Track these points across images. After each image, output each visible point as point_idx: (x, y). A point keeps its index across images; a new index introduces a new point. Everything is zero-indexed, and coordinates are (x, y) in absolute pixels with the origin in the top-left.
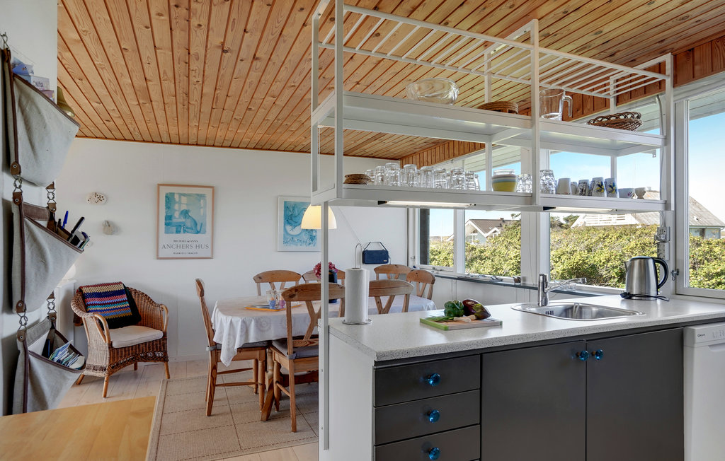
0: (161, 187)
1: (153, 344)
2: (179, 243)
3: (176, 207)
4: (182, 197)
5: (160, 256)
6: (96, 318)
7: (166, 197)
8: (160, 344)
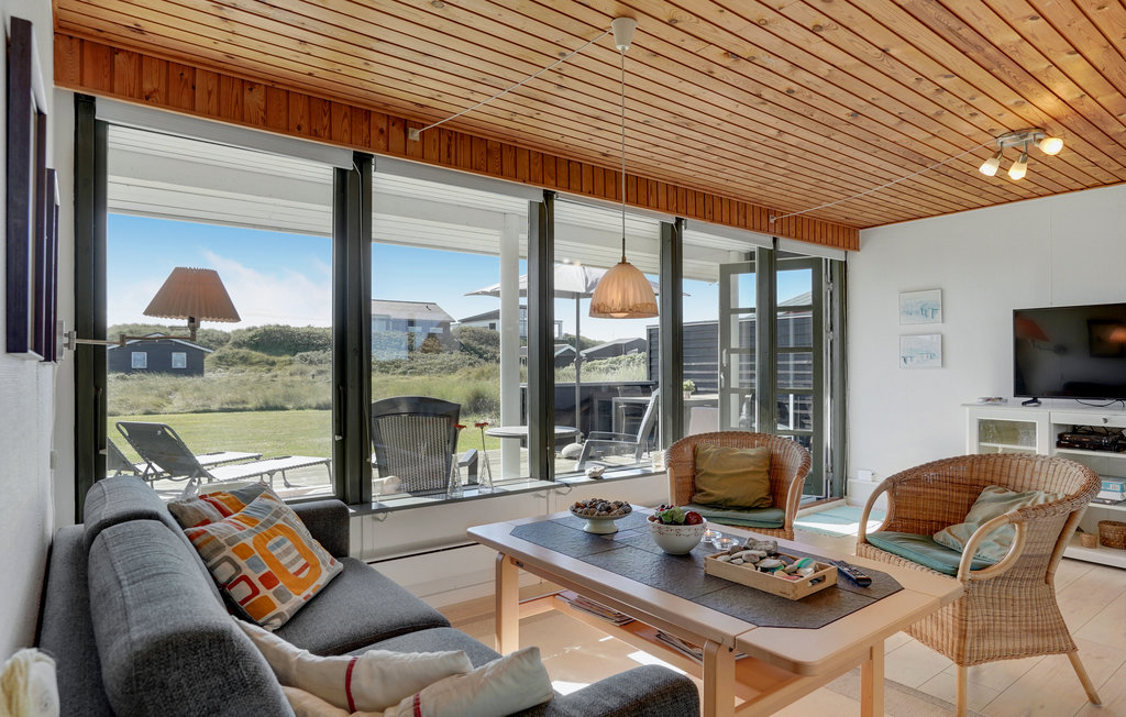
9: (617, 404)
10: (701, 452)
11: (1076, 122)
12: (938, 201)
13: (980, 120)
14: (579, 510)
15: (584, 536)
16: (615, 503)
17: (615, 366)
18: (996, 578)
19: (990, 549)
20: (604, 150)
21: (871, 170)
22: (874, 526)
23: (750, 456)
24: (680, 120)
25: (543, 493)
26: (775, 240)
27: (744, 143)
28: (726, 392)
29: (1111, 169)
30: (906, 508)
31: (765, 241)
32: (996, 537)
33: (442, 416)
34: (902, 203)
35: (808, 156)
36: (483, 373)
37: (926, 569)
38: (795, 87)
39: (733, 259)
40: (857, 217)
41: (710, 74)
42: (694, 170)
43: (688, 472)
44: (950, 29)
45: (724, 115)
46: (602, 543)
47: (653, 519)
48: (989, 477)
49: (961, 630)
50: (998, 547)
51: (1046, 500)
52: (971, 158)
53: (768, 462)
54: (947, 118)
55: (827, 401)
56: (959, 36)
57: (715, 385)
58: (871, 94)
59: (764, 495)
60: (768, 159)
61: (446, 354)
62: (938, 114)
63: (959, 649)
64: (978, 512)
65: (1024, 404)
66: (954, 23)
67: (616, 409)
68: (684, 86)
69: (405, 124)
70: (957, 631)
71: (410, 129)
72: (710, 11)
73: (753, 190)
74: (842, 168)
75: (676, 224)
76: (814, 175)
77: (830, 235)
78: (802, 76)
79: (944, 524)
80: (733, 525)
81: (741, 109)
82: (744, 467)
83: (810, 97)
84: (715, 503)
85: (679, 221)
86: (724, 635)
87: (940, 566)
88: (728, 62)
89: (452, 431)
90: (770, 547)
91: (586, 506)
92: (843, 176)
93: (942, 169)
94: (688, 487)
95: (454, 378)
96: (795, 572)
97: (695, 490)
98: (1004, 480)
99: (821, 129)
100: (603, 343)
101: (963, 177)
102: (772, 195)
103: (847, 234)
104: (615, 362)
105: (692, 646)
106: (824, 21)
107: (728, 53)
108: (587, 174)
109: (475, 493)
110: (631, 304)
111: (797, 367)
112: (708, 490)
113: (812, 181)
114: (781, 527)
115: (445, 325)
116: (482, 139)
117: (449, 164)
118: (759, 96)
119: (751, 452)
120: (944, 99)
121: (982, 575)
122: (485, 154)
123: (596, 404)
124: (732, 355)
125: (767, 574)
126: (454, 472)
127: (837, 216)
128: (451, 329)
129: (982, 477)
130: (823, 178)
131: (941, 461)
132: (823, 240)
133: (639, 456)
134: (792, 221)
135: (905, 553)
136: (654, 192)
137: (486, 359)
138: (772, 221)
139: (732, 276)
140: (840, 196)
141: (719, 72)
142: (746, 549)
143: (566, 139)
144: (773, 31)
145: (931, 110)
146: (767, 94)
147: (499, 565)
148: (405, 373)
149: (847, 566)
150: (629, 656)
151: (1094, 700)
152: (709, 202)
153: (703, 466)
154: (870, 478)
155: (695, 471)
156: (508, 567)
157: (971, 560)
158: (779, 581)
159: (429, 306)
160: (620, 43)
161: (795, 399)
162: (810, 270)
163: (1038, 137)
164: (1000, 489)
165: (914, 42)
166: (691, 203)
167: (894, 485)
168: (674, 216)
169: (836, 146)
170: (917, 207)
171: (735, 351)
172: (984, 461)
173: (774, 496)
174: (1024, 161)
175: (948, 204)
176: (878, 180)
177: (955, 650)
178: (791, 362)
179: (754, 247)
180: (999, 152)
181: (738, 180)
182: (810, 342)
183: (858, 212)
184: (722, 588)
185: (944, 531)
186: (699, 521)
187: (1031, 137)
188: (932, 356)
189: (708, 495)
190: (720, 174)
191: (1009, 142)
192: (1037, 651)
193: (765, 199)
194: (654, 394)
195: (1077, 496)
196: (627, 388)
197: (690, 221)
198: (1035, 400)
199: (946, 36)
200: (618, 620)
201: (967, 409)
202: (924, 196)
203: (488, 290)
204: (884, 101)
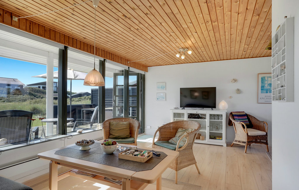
0: (259, 75)
1: (262, 136)
2: (267, 97)
3: (266, 82)
4: (269, 78)
5: (259, 102)
6: (241, 123)
7: (262, 78)
8: (265, 137)
9: (83, 111)
10: (111, 124)
11: (194, 48)
12: (166, 62)
13: (177, 44)
14: (78, 144)
15: (79, 152)
16: (89, 140)
17: (80, 100)
18: (183, 150)
19: (181, 143)
20: (84, 37)
21: (153, 52)
22: (156, 140)
23: (125, 124)
24: (108, 32)
25: (63, 139)
26: (129, 67)
27: (124, 41)
28: (115, 107)
29: (197, 59)
30: (163, 135)
31: (126, 68)
32: (182, 140)
33: (24, 116)
34: (158, 61)
35: (139, 47)
36: (36, 102)
37: (169, 149)
38: (139, 28)
39: (117, 72)
40: (148, 64)
41: (118, 20)
42: (110, 46)
43: (108, 129)
44: (175, 21)
45: (120, 32)
46: (86, 153)
47: (102, 144)
48: (179, 126)
49: (177, 163)
50: (183, 142)
51: (191, 131)
52: (174, 53)
53: (129, 125)
54: (171, 43)
55: (140, 109)
56: (176, 23)
57: (112, 105)
58: (156, 34)
59: (128, 134)
60: (129, 46)
61: (22, 96)
62: (169, 41)
63: (176, 167)
64: (178, 135)
65: (182, 109)
66: (176, 20)
67: (83, 112)
68: (110, 22)
69: (11, 15)
70: (176, 163)
71: (13, 17)
72: (121, 2)
73: (124, 54)
74: (147, 51)
75: (104, 61)
76: (140, 52)
77: (141, 68)
78: (141, 26)
79: (171, 138)
80: (121, 143)
81: (125, 32)
82: (123, 127)
83: (142, 32)
84: (116, 137)
85: (105, 60)
86: (128, 176)
87: (172, 148)
88: (123, 18)
89: (29, 121)
90: (135, 149)
91: (80, 142)
92: (147, 53)
93: (168, 55)
94: (108, 134)
95: (25, 103)
96: (143, 155)
97: (110, 134)
98: (182, 126)
99: (144, 40)
100: (76, 93)
101: (171, 57)
102: (129, 56)
103: (145, 67)
104: (80, 99)
105: (115, 180)
106: (149, 12)
107: (124, 15)
108: (78, 43)
109: (39, 141)
110: (97, 82)
111: (132, 100)
112: (114, 134)
113: (139, 53)
114: (134, 142)
115: (22, 86)
116: (43, 26)
117: (30, 32)
118: (130, 29)
119: (125, 123)
120: (171, 38)
121: (181, 149)
122: (44, 31)
123: (77, 111)
124: (116, 97)
125: (136, 156)
126: (31, 135)
127: (143, 63)
128: (24, 87)
129: (178, 126)
130: (142, 53)
131: (170, 123)
132: (140, 69)
133: (91, 125)
134: (133, 63)
135: (164, 146)
136: (98, 51)
137: (37, 97)
138: (128, 63)
139: (117, 76)
140: (145, 58)
141: (121, 20)
142: (129, 150)
143: (73, 31)
144: (136, 12)
145: (168, 40)
146: (132, 29)
147: (51, 165)
148: (4, 102)
149: (154, 151)
150: (94, 185)
151: (199, 173)
152: (113, 56)
153: (112, 127)
154: (150, 127)
155: (110, 129)
156: (54, 164)
157: (179, 146)
158: (139, 158)
159: (14, 80)
160: (94, 5)
161: (132, 108)
162: (136, 76)
163: (187, 50)
164: (182, 129)
165: (167, 23)
166: (108, 55)
167: (160, 129)
168: (103, 58)
169: (146, 45)
170: (161, 63)
171: (117, 96)
172: (178, 123)
173: (131, 134)
174: (184, 55)
175: (167, 63)
176: (154, 55)
177: (175, 168)
178: (131, 99)
179: (123, 69)
180: (180, 52)
181: (121, 51)
182: (136, 94)
183: (148, 63)
184: (124, 162)
185: (171, 140)
186: (116, 144)
187: (186, 50)
188: (164, 98)
189: (114, 135)
190: (116, 49)
191: (182, 50)
192: (190, 165)
193: (127, 57)
194: (96, 108)
195: (197, 129)
196: (86, 106)
197: (108, 60)
198: (184, 108)
199: (174, 23)
200: (92, 176)
201: (171, 110)
202: (163, 60)
203: (41, 76)
204: (159, 36)
